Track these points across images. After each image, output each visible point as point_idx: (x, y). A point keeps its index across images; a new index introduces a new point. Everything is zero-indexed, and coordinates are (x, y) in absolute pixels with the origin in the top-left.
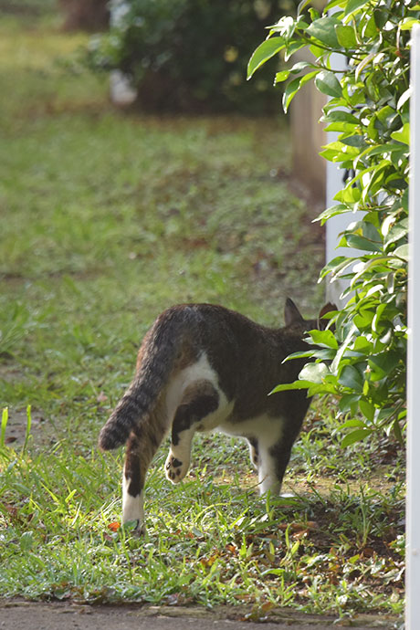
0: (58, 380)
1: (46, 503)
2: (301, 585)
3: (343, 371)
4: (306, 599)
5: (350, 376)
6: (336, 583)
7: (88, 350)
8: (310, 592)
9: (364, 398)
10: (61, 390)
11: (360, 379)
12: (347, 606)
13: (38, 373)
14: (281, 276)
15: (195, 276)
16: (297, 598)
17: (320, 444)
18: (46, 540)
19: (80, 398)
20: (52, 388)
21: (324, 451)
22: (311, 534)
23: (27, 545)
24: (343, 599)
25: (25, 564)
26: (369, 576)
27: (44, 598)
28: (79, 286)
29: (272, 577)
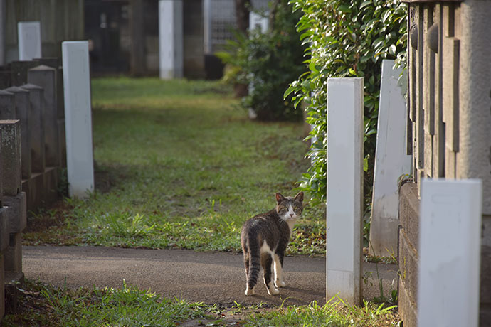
0: (230, 195)
1: (225, 226)
2: (300, 247)
3: (312, 184)
4: (301, 251)
5: (314, 186)
6: (310, 246)
7: (239, 186)
8: (302, 249)
9: (318, 192)
10: (231, 197)
11: (317, 186)
12: (313, 252)
13: (224, 193)
14: (299, 167)
15: (273, 166)
16: (299, 251)
17: (308, 211)
18: (225, 236)
19: (236, 199)
20: (228, 197)
21: (309, 213)
22: (303, 234)
23: (219, 236)
24: (312, 250)
25: (218, 242)
26: (320, 245)
27: (224, 250)
28: (237, 170)
29: (292, 245)
